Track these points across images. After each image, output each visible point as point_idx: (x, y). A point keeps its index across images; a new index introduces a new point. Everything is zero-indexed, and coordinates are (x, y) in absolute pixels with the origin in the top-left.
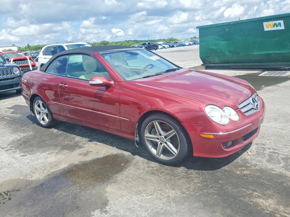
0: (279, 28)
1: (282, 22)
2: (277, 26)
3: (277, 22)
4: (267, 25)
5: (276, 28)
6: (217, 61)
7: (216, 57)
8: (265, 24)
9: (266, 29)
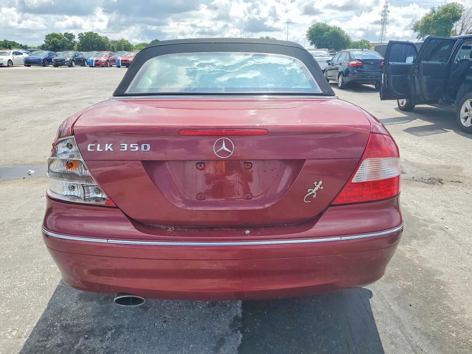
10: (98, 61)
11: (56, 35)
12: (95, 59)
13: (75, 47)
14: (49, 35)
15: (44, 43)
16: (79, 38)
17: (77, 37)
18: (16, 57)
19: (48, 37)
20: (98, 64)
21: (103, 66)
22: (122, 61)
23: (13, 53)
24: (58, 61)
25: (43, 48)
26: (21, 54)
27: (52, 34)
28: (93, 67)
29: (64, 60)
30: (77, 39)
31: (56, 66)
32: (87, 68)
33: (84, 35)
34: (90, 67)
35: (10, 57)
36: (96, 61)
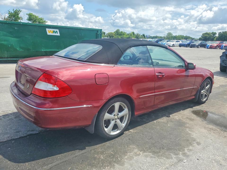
0: (56, 34)
1: (58, 30)
2: (55, 33)
3: (55, 30)
4: (48, 31)
5: (54, 34)
6: (6, 56)
7: (6, 52)
8: (47, 29)
9: (48, 34)
10: (212, 46)
11: (208, 33)
12: (210, 45)
13: (215, 39)
14: (204, 33)
15: (201, 37)
16: (218, 34)
17: (217, 34)
18: (176, 43)
19: (203, 34)
20: (211, 47)
21: (214, 49)
22: (224, 46)
23: (176, 42)
24: (192, 45)
25: (200, 39)
26: (179, 42)
27: (205, 33)
28: (208, 49)
29: (195, 45)
30: (217, 35)
31: (191, 47)
32: (206, 49)
33: (222, 33)
34: (207, 48)
35: (174, 43)
36: (211, 46)
